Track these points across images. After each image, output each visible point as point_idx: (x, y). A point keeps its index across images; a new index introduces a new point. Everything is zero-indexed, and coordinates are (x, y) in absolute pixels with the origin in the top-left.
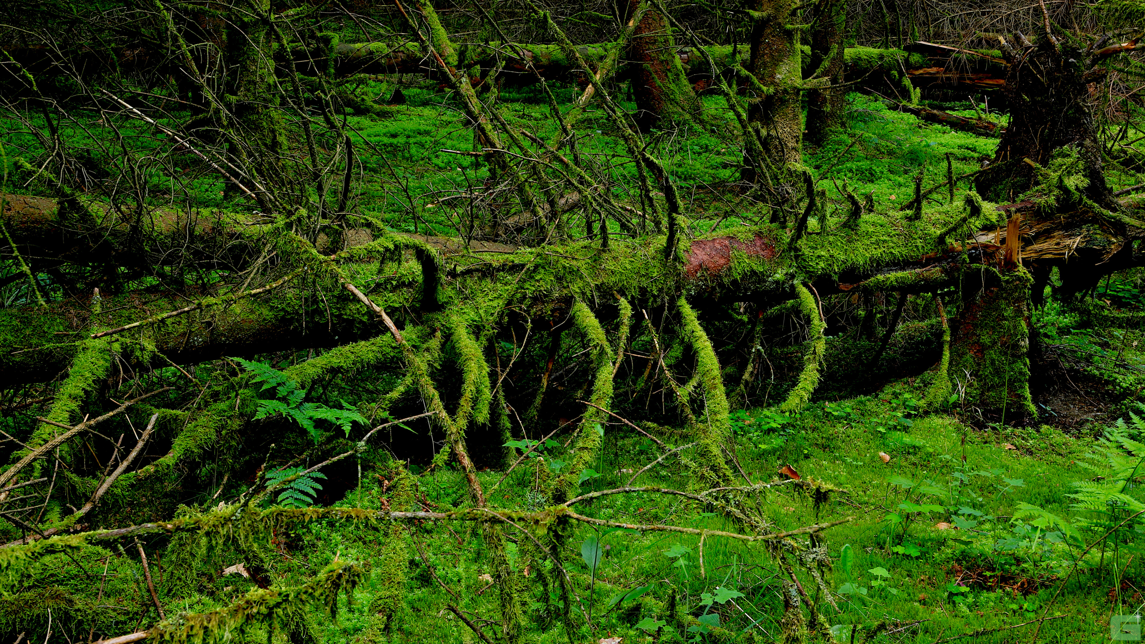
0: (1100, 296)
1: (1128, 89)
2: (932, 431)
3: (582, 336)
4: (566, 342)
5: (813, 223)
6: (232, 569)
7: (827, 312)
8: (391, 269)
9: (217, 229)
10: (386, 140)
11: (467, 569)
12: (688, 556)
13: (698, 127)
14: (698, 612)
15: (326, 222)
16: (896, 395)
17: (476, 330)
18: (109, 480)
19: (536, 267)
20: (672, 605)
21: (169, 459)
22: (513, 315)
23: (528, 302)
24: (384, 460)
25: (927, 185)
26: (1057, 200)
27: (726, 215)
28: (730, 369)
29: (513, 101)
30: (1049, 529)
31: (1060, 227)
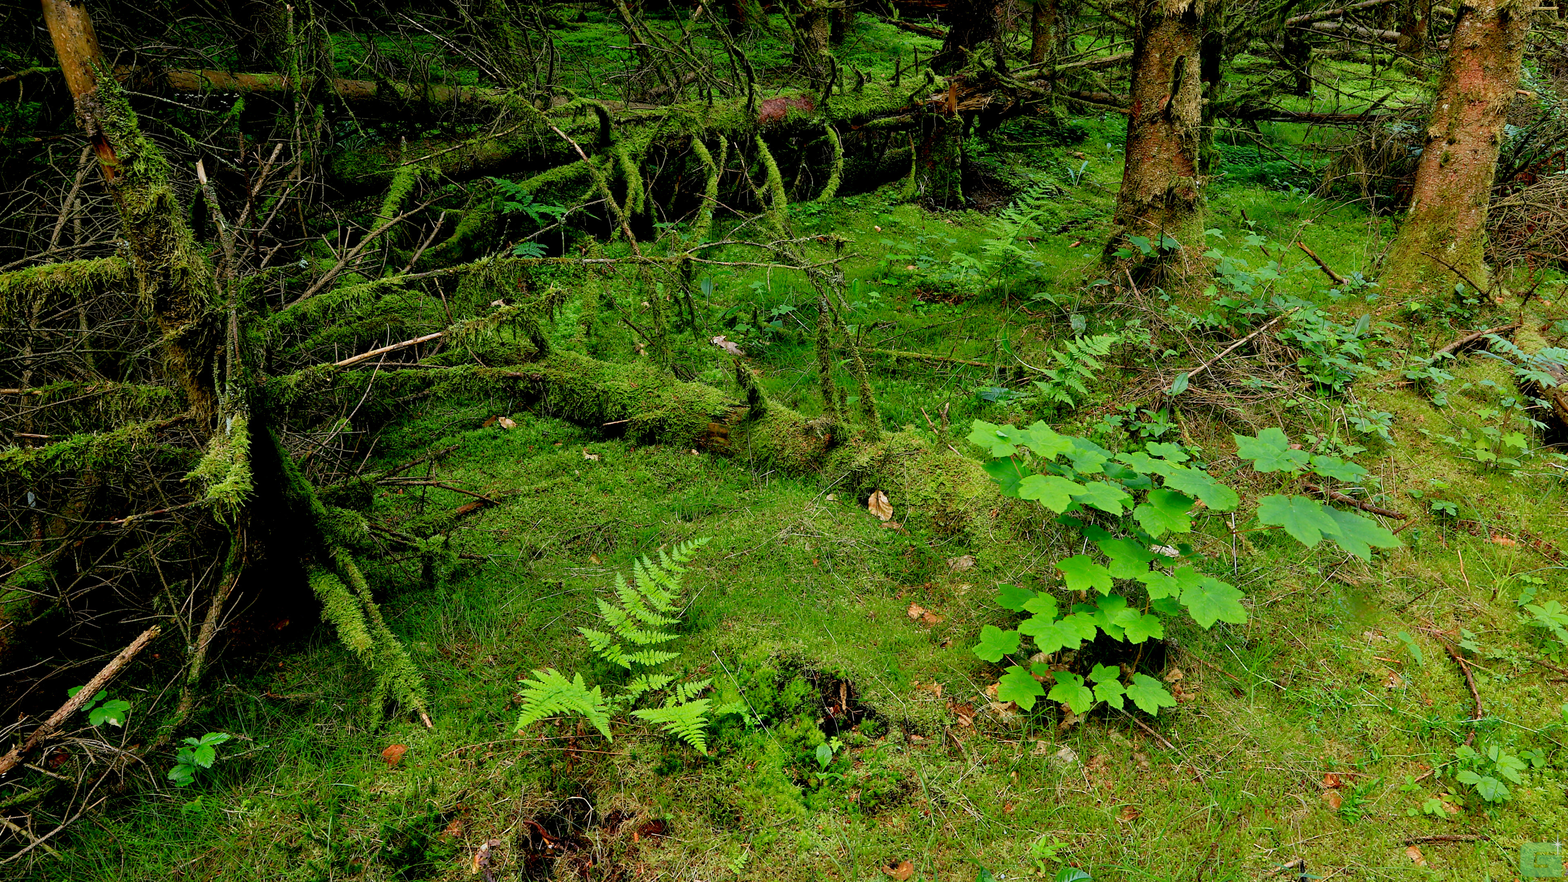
0: (1001, 133)
1: (1018, 11)
2: (905, 213)
3: (698, 160)
4: (689, 164)
5: (835, 89)
6: (496, 303)
7: (844, 142)
8: (580, 120)
9: (474, 98)
10: (576, 44)
11: (634, 299)
12: (763, 288)
13: (766, 33)
14: (770, 320)
15: (540, 92)
16: (884, 192)
17: (634, 157)
18: (420, 252)
19: (669, 117)
20: (755, 316)
21: (453, 239)
22: (655, 147)
23: (665, 139)
24: (582, 236)
25: (902, 66)
26: (978, 73)
27: (784, 86)
28: (787, 179)
29: (653, 18)
30: (971, 267)
31: (979, 91)
